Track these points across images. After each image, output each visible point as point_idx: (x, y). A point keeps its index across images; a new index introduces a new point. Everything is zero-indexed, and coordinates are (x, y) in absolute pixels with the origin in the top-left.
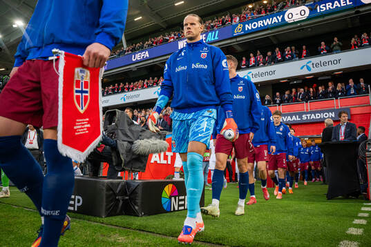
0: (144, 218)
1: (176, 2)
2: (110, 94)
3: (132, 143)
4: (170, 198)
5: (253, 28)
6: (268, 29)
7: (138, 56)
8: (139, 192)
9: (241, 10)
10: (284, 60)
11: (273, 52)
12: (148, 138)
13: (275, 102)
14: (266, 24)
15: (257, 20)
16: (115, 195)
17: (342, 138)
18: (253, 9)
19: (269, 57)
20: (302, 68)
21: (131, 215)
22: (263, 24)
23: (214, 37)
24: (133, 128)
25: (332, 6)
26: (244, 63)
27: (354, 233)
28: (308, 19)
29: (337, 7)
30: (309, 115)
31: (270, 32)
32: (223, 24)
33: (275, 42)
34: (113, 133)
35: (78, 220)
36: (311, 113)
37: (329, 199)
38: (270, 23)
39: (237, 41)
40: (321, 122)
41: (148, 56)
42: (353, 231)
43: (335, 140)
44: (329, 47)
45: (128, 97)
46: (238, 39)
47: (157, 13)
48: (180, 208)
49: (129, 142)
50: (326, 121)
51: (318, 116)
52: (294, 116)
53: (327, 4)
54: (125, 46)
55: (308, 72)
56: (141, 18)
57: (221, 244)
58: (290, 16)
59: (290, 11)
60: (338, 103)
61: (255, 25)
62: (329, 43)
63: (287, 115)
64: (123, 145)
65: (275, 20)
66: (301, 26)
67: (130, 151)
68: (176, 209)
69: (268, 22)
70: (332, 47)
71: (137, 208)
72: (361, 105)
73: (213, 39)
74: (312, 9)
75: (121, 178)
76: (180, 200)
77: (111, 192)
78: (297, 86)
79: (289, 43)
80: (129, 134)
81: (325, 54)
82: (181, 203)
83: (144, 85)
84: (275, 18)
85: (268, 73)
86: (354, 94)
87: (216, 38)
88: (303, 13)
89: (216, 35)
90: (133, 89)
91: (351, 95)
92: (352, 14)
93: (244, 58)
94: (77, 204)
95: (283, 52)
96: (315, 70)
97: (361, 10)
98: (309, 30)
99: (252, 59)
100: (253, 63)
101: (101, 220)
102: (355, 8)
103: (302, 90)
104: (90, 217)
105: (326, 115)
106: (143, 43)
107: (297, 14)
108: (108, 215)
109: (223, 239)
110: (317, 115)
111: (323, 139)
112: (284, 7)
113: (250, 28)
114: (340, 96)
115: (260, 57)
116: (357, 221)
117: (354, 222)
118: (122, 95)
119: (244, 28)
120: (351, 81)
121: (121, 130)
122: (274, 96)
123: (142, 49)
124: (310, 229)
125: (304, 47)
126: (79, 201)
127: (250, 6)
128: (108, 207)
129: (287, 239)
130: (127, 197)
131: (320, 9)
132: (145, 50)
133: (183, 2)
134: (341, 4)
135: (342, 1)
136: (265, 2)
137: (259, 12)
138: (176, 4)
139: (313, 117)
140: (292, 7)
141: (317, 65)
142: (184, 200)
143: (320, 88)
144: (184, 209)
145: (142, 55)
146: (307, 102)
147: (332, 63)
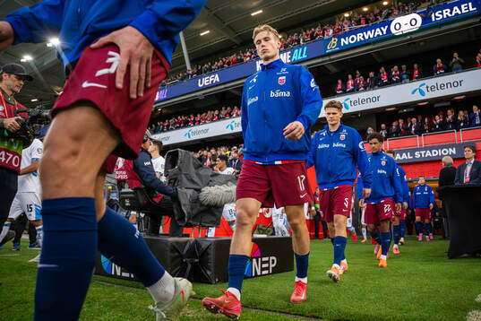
0: (219, 285)
1: (253, 12)
2: (172, 129)
3: (199, 191)
4: (251, 259)
5: (351, 42)
6: (369, 44)
7: (205, 81)
8: (212, 252)
9: (335, 19)
10: (390, 83)
11: (377, 73)
12: (221, 184)
14: (367, 38)
15: (355, 32)
16: (181, 256)
17: (466, 179)
18: (350, 19)
19: (371, 79)
20: (414, 92)
21: (202, 282)
22: (363, 37)
23: (302, 55)
24: (202, 172)
25: (451, 13)
26: (339, 87)
28: (421, 29)
29: (457, 14)
30: (423, 152)
31: (371, 47)
32: (313, 37)
33: (379, 60)
34: (175, 179)
35: (135, 290)
36: (426, 149)
37: (450, 258)
38: (371, 36)
39: (330, 60)
40: (438, 161)
41: (218, 80)
43: (457, 184)
44: (447, 65)
45: (194, 133)
46: (332, 57)
47: (228, 26)
48: (265, 272)
49: (196, 190)
50: (443, 159)
51: (435, 153)
52: (404, 154)
53: (444, 11)
54: (189, 67)
55: (423, 98)
56: (208, 32)
57: (317, 318)
58: (398, 27)
59: (397, 20)
60: (459, 136)
61: (353, 39)
62: (447, 60)
64: (186, 195)
66: (411, 39)
67: (196, 201)
68: (259, 273)
69: (370, 35)
70: (451, 64)
71: (209, 273)
73: (300, 58)
74: (426, 19)
75: (188, 236)
76: (263, 263)
77: (177, 254)
78: (407, 116)
79: (398, 61)
80: (196, 179)
81: (442, 75)
82: (264, 266)
83: (214, 117)
84: (378, 30)
85: (371, 100)
86: (479, 125)
87: (304, 56)
88: (413, 22)
89: (304, 53)
90: (199, 122)
91: (476, 125)
93: (340, 82)
96: (430, 95)
98: (422, 43)
99: (350, 82)
100: (351, 87)
105: (445, 152)
106: (213, 64)
107: (406, 23)
109: (320, 311)
110: (433, 151)
112: (389, 15)
113: (347, 43)
114: (462, 127)
115: (360, 79)
118: (186, 130)
119: (339, 42)
120: (475, 107)
121: (185, 174)
122: (378, 129)
123: (210, 71)
124: (429, 297)
125: (416, 66)
127: (347, 15)
128: (174, 272)
129: (401, 309)
130: (197, 260)
131: (436, 17)
132: (214, 73)
133: (261, 11)
134: (461, 11)
135: (463, 6)
136: (365, 9)
137: (358, 22)
138: (253, 14)
139: (428, 154)
140: (399, 15)
141: (432, 88)
142: (268, 262)
143: (437, 117)
144: (269, 274)
145: (211, 80)
146: (420, 135)
147: (452, 85)
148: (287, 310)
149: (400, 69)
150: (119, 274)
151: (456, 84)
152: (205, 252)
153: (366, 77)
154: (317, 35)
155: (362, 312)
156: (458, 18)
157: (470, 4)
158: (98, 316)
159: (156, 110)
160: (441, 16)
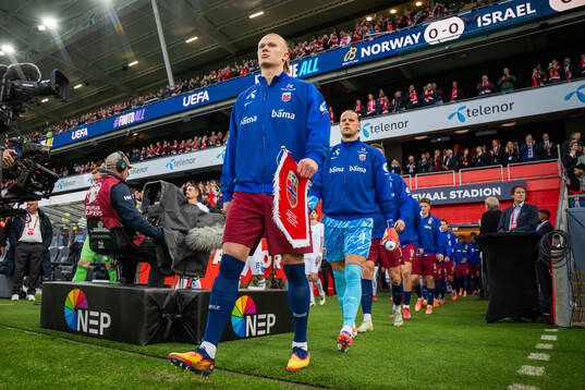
1: (251, 14)
2: (149, 158)
3: (185, 233)
4: (245, 316)
5: (374, 53)
6: (396, 55)
7: (192, 99)
9: (354, 24)
10: (422, 104)
11: (405, 92)
12: (210, 226)
13: (406, 171)
14: (394, 47)
15: (379, 40)
16: (160, 310)
17: (513, 225)
18: (373, 23)
19: (398, 99)
20: (450, 117)
21: (185, 342)
22: (390, 46)
23: (312, 69)
24: (188, 210)
25: (503, 17)
26: (358, 109)
27: (530, 373)
28: (462, 38)
29: (510, 18)
30: (460, 192)
31: (399, 59)
32: (326, 46)
33: (408, 76)
34: (156, 218)
35: (105, 349)
36: (463, 188)
37: (488, 322)
38: (400, 46)
39: (348, 75)
40: (480, 203)
41: (208, 99)
42: (528, 370)
43: (502, 231)
45: (177, 164)
46: (349, 72)
47: (220, 31)
48: (261, 332)
49: (181, 231)
50: (487, 201)
51: (475, 194)
52: (436, 194)
53: (494, 14)
54: (171, 83)
55: (460, 124)
56: (196, 38)
58: (433, 33)
59: (433, 25)
60: (506, 173)
61: (376, 49)
62: (495, 77)
63: (426, 191)
64: (172, 237)
65: (408, 40)
66: (450, 50)
67: (183, 245)
68: (254, 333)
69: (397, 44)
70: (499, 83)
72: (544, 177)
73: (309, 72)
74: (470, 22)
75: (169, 287)
76: (258, 321)
77: (155, 307)
78: (443, 146)
79: (429, 78)
80: (181, 218)
81: (487, 95)
83: (201, 144)
84: (408, 37)
85: (397, 125)
86: (533, 159)
87: (315, 70)
88: (454, 28)
89: (315, 65)
90: (184, 150)
91: (528, 160)
92: (534, 30)
93: (358, 102)
94: (103, 326)
95: (420, 91)
96: (471, 121)
97: (550, 22)
98: (464, 55)
99: (372, 103)
100: (373, 110)
101: (140, 348)
102: (540, 19)
103: (450, 151)
104: (123, 344)
105: (487, 192)
106: (201, 79)
107: (444, 30)
108: (150, 343)
109: (327, 379)
110: (473, 191)
111: (482, 229)
112: (423, 18)
113: (368, 54)
114: (510, 162)
115: (384, 100)
116: (533, 356)
117: (530, 357)
118: (168, 160)
119: (359, 53)
120: (529, 137)
121: (168, 212)
122: (405, 162)
123: (198, 88)
124: (461, 367)
125: (455, 84)
126: (105, 320)
127: (369, 19)
128: (150, 330)
129: (426, 380)
130: (179, 316)
131: (483, 22)
132: (203, 90)
133: (262, 13)
134: (515, 12)
135: (518, 8)
136: (393, 11)
137: (383, 28)
138: (251, 17)
139: (466, 194)
140: (436, 19)
141: (474, 113)
142: (265, 320)
143: (479, 149)
144: (266, 334)
145: (199, 98)
146: (457, 171)
147: (499, 108)
150: (85, 330)
151: (504, 108)
152: (189, 307)
154: (332, 43)
156: (512, 23)
157: (528, 5)
158: (61, 377)
159: (131, 134)
160: (489, 21)
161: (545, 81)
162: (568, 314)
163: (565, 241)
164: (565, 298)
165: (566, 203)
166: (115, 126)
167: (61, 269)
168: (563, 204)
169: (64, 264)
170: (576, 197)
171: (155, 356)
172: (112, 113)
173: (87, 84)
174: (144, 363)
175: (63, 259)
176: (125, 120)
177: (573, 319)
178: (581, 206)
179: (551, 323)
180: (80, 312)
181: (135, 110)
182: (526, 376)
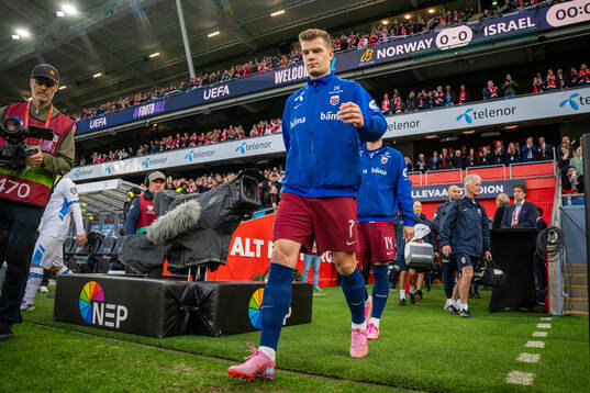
0: (223, 339)
1: (273, 12)
2: (169, 149)
5: (389, 55)
6: (410, 58)
7: (212, 93)
8: (215, 298)
9: (371, 26)
10: (433, 106)
13: (417, 168)
14: (407, 51)
15: (394, 43)
16: (178, 303)
17: (514, 222)
18: (389, 27)
19: (411, 100)
20: (459, 119)
21: (202, 334)
22: (404, 50)
25: (506, 28)
27: (528, 360)
28: (470, 45)
29: (513, 30)
31: (412, 62)
32: (343, 47)
33: (420, 79)
35: (121, 342)
37: (492, 312)
38: (413, 50)
39: (363, 75)
40: (484, 199)
41: (228, 92)
42: (525, 358)
43: (504, 227)
45: (196, 156)
46: (366, 72)
47: (242, 27)
53: (499, 25)
54: (192, 75)
55: (467, 125)
56: (218, 33)
57: (338, 378)
58: (444, 40)
59: (444, 32)
60: (509, 172)
61: (391, 52)
63: (435, 188)
65: (421, 45)
66: (459, 56)
69: (411, 47)
70: (503, 87)
71: (211, 323)
72: (540, 176)
74: (477, 32)
77: (172, 300)
78: (451, 146)
79: (442, 81)
83: (221, 137)
84: (421, 42)
85: (409, 125)
86: (532, 160)
88: (463, 36)
90: (203, 142)
91: (528, 160)
92: (535, 41)
94: (119, 318)
96: (477, 123)
97: (547, 35)
98: (472, 62)
99: (386, 103)
100: (387, 109)
101: (157, 341)
102: (539, 32)
104: (140, 337)
105: (491, 189)
106: (222, 73)
107: (454, 37)
108: (169, 335)
109: (341, 370)
112: (435, 25)
113: (384, 56)
115: (397, 100)
116: (531, 344)
117: (527, 345)
118: (187, 151)
119: (375, 54)
120: (529, 140)
122: (416, 159)
123: (217, 82)
124: (466, 356)
125: (463, 87)
126: (122, 313)
127: (385, 22)
128: (167, 322)
129: (434, 370)
130: (196, 308)
131: (489, 31)
132: (224, 84)
133: (283, 12)
134: (518, 26)
135: (520, 21)
136: (408, 17)
137: (398, 32)
138: (273, 15)
140: (446, 26)
141: (480, 115)
143: (485, 149)
145: (219, 91)
146: (464, 169)
147: (504, 112)
148: (303, 369)
149: (444, 91)
150: (101, 323)
151: (507, 111)
152: (207, 299)
153: (404, 98)
155: (390, 372)
156: (514, 34)
157: (529, 19)
158: (75, 373)
159: (151, 125)
160: (495, 31)
161: (544, 89)
162: (561, 304)
163: (560, 237)
164: (559, 289)
165: (560, 201)
166: (135, 116)
167: (76, 259)
168: (558, 203)
169: (79, 255)
170: (569, 196)
171: (173, 349)
172: (132, 103)
173: (107, 73)
174: (161, 357)
175: (78, 250)
176: (144, 110)
177: (565, 308)
178: (574, 204)
179: (545, 311)
180: (96, 305)
181: (155, 102)
182: (524, 363)
